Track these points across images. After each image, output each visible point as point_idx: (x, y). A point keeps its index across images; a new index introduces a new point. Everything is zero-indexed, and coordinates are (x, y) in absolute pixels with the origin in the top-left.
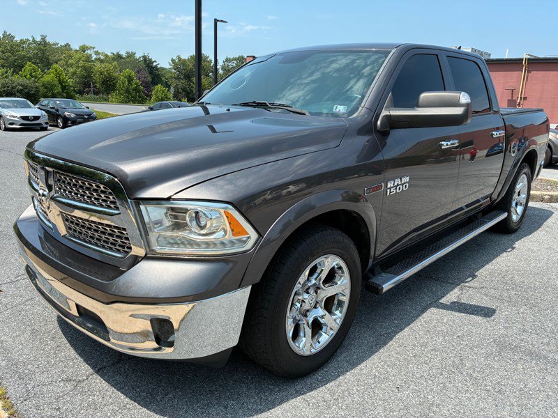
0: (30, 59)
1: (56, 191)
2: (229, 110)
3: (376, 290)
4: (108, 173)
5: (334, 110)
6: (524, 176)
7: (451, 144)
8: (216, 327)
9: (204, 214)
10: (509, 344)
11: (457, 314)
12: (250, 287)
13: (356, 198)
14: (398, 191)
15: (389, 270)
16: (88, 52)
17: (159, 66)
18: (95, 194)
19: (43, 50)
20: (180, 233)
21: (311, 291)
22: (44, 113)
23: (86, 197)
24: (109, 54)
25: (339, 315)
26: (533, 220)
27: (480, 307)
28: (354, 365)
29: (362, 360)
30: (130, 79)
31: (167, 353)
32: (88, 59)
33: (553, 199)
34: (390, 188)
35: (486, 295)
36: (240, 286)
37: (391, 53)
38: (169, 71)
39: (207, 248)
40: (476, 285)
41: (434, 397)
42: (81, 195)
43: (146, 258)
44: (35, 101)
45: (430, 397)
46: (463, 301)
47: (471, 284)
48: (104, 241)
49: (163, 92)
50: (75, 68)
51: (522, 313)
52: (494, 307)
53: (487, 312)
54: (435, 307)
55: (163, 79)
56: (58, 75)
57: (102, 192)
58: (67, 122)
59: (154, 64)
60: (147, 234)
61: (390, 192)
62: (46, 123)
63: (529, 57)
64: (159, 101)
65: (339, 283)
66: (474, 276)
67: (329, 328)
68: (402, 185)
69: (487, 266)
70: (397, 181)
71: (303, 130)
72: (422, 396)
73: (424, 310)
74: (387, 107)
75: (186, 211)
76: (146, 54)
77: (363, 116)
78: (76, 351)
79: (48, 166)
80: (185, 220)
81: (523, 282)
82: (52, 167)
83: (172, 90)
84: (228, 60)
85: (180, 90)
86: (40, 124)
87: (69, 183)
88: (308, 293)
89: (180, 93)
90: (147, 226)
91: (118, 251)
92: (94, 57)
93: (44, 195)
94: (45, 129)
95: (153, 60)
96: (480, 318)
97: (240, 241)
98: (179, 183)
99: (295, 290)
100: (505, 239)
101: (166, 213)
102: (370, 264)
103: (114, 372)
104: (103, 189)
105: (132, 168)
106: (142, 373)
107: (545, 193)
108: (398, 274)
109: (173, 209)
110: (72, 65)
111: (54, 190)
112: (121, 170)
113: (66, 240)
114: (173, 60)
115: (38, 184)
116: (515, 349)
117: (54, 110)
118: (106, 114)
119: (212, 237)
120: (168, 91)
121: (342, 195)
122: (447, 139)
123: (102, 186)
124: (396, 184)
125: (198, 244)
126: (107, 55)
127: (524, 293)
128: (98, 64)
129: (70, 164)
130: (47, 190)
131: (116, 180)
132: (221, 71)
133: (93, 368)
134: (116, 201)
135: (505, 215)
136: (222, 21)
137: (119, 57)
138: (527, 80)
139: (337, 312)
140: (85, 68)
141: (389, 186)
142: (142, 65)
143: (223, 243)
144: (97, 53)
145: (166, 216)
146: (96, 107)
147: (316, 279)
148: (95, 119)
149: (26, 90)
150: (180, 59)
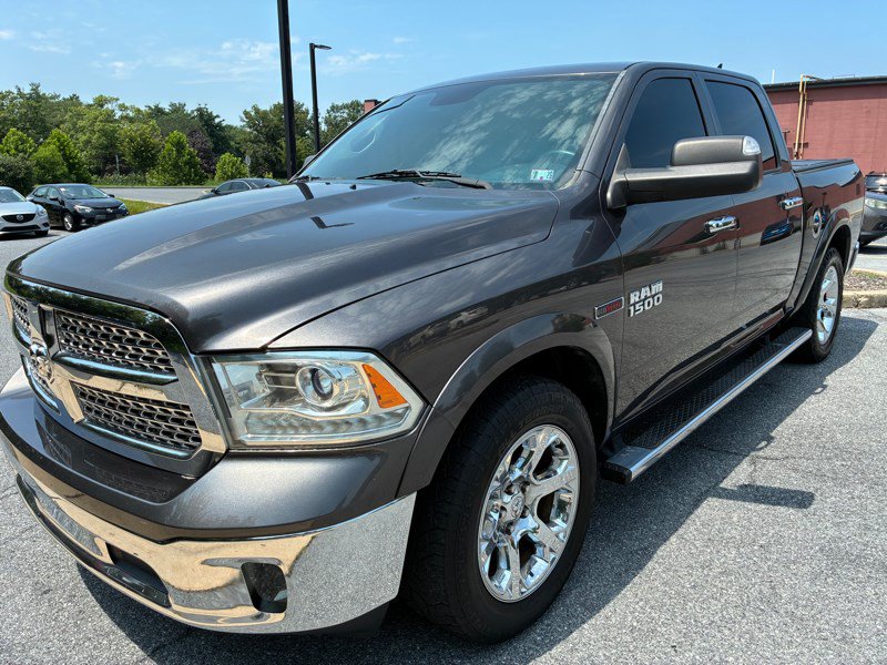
0: (14, 123)
1: (62, 346)
2: (354, 187)
3: (620, 476)
4: (152, 309)
5: (532, 178)
6: (832, 268)
7: (725, 224)
8: (358, 566)
9: (328, 372)
10: (847, 553)
11: (752, 506)
12: (414, 495)
13: (577, 325)
14: (647, 308)
15: (637, 441)
16: (108, 106)
17: (224, 124)
18: (130, 348)
19: (35, 108)
20: (286, 409)
21: (515, 490)
22: (41, 208)
23: (114, 354)
24: (143, 108)
25: (562, 526)
26: (850, 339)
27: (788, 491)
28: (593, 609)
29: (605, 599)
30: (179, 146)
31: (274, 622)
32: (109, 117)
33: (873, 303)
34: (634, 305)
35: (796, 470)
36: (398, 495)
37: (619, 79)
38: (242, 131)
39: (334, 432)
40: (776, 454)
41: (737, 659)
42: (106, 351)
43: (228, 456)
44: (25, 190)
45: (731, 659)
46: (758, 483)
47: (768, 452)
48: (151, 429)
49: (234, 165)
50: (88, 134)
51: (859, 498)
52: (811, 490)
53: (801, 500)
54: (714, 496)
55: (232, 143)
56: (62, 147)
57: (144, 343)
58: (80, 222)
59: (217, 120)
60: (227, 414)
61: (635, 311)
62: (46, 225)
63: (808, 80)
64: (228, 179)
65: (559, 471)
66: (770, 439)
67: (547, 549)
68: (653, 297)
69: (788, 420)
70: (645, 292)
71: (483, 216)
72: (717, 658)
73: (697, 504)
74: (620, 169)
75: (294, 369)
76: (203, 106)
77: (582, 185)
78: (112, 619)
79: (44, 303)
80: (294, 384)
81: (851, 443)
82: (52, 303)
83: (248, 161)
84: (334, 108)
85: (261, 160)
86: (35, 227)
87: (83, 331)
88: (509, 493)
89: (261, 165)
90: (226, 396)
91: (177, 446)
92: (118, 114)
93: (39, 354)
94: (44, 234)
95: (215, 115)
96: (791, 510)
97: (392, 414)
98: (280, 320)
99: (490, 491)
100: (808, 373)
101: (260, 374)
102: (608, 433)
103: (180, 654)
104: (145, 339)
105: (194, 298)
106: (230, 651)
107: (860, 293)
108: (652, 446)
109: (270, 367)
110: (82, 130)
111: (56, 343)
112: (176, 303)
113: (83, 430)
114: (246, 113)
115: (29, 334)
116: (857, 561)
117: (57, 203)
118: (143, 204)
119: (343, 412)
120: (241, 162)
121: (553, 321)
122: (718, 216)
123: (142, 334)
124: (643, 297)
125: (319, 426)
126: (139, 110)
127: (856, 462)
128: (126, 126)
129: (84, 297)
130: (44, 344)
131: (167, 320)
132: (323, 127)
133: (144, 648)
134: (170, 357)
135: (809, 334)
136: (321, 47)
137: (158, 112)
138: (807, 117)
139: (558, 521)
140: (104, 133)
141: (632, 302)
142: (197, 123)
143: (362, 422)
144: (123, 108)
145: (260, 380)
146: (126, 194)
147: (521, 468)
148: (124, 213)
149: (11, 174)
150: (257, 110)
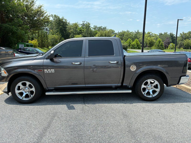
12: (8, 82)
24: (158, 34)
30: (160, 42)
34: (46, 71)
49: (173, 46)
95: (174, 34)
114: (181, 34)
136: (181, 20)
137: (161, 34)
142: (169, 36)
144: (152, 34)
149: (124, 47)
150: (183, 33)
